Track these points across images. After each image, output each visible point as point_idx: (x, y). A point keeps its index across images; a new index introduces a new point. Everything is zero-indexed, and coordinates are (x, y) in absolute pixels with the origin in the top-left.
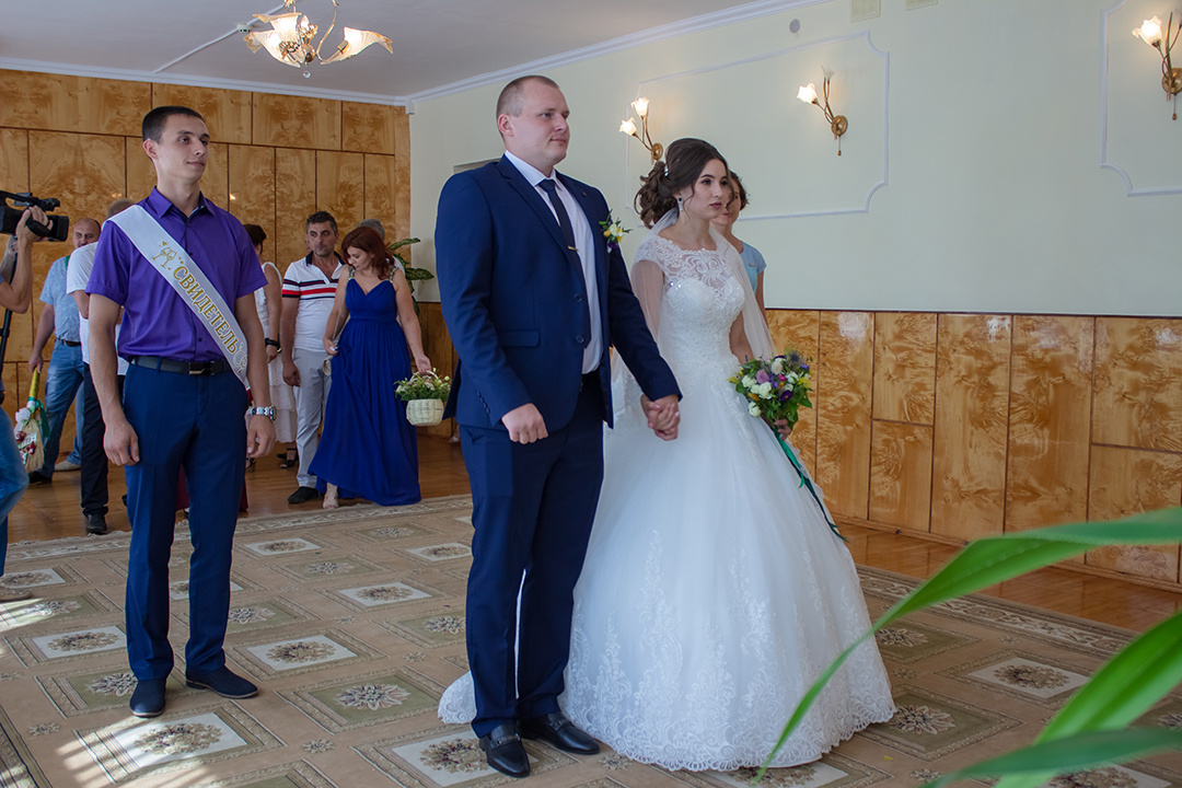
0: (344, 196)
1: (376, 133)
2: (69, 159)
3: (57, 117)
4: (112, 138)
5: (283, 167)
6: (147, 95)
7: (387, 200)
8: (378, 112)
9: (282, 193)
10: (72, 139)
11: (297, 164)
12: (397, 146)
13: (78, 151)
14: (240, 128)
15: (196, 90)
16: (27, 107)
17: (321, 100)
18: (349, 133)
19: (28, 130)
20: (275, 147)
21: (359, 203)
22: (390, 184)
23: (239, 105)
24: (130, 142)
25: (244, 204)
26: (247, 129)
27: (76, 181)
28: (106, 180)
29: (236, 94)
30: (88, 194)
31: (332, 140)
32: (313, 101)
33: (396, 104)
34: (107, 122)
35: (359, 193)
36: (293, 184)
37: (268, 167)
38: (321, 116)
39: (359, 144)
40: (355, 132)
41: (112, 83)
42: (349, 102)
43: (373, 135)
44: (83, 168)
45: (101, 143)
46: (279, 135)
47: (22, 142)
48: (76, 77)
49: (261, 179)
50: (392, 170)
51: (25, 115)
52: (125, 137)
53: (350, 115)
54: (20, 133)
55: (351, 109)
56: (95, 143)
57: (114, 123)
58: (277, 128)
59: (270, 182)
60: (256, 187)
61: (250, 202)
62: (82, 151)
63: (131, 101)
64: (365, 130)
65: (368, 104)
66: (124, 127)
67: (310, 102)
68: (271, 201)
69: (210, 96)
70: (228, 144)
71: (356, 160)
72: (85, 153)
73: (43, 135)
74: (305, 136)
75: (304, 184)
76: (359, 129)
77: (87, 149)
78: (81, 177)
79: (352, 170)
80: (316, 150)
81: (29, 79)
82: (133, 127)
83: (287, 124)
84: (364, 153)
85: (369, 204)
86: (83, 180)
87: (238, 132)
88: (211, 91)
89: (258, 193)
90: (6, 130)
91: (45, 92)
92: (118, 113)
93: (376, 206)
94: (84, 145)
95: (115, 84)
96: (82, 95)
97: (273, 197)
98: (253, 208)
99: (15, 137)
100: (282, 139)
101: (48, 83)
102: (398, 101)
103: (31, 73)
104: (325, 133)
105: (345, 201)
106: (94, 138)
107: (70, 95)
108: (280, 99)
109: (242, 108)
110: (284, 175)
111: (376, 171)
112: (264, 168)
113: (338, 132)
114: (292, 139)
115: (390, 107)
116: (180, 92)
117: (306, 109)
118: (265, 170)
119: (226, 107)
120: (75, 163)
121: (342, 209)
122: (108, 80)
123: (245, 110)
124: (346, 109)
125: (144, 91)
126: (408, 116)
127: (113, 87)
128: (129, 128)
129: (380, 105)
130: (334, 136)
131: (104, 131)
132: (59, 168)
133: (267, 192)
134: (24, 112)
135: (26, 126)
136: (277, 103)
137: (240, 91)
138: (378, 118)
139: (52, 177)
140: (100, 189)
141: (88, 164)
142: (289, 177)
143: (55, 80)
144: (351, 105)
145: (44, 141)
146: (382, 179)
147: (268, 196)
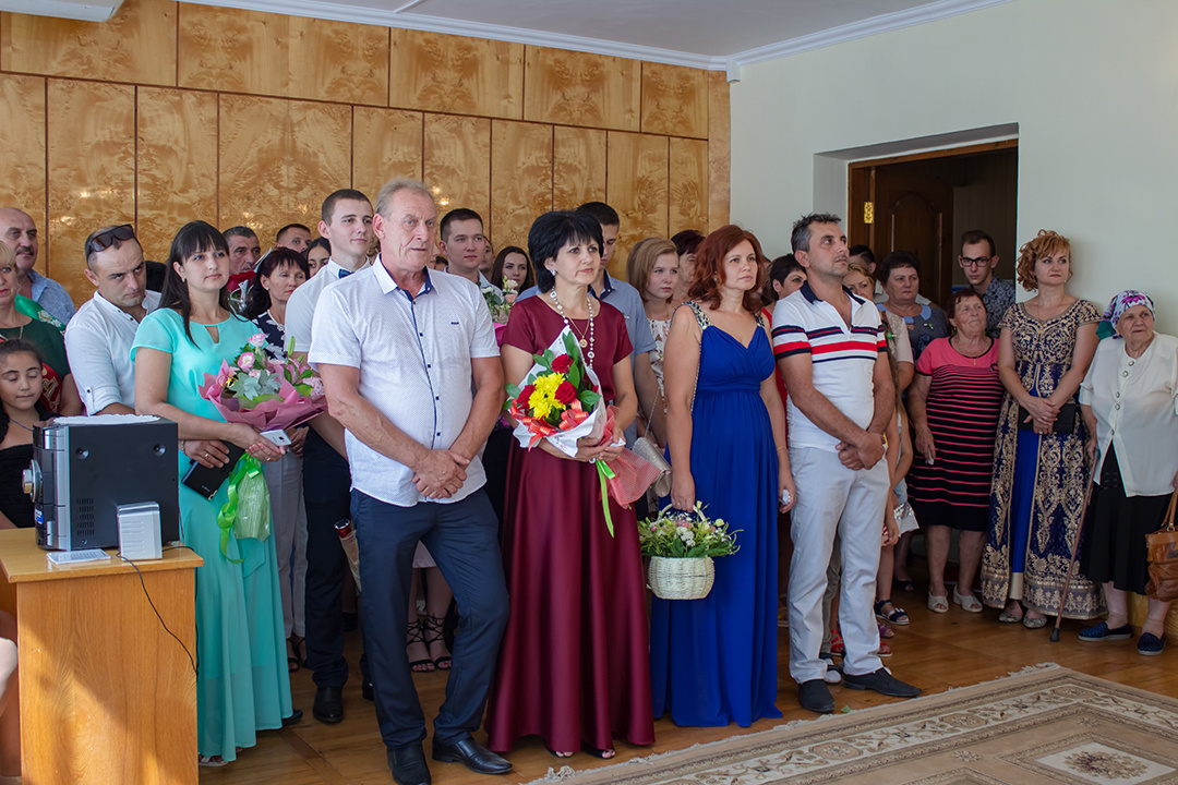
0: (643, 197)
1: (684, 108)
2: (273, 137)
3: (259, 74)
4: (335, 107)
5: (563, 153)
6: (383, 45)
7: (698, 205)
8: (687, 78)
9: (562, 192)
10: (278, 107)
11: (582, 149)
12: (712, 127)
13: (288, 126)
14: (508, 97)
15: (450, 40)
16: (218, 59)
17: (614, 59)
18: (650, 107)
19: (219, 92)
20: (554, 125)
21: (662, 207)
22: (701, 180)
23: (506, 63)
24: (359, 112)
25: (511, 206)
26: (516, 99)
27: (284, 170)
28: (324, 168)
29: (503, 47)
30: (300, 188)
31: (628, 116)
32: (603, 59)
33: (711, 67)
34: (328, 83)
35: (662, 193)
36: (576, 178)
37: (544, 154)
38: (614, 82)
39: (663, 123)
40: (658, 106)
41: (337, 27)
42: (650, 63)
43: (681, 110)
44: (294, 151)
45: (320, 115)
46: (560, 108)
47: (209, 111)
48: (287, 17)
49: (533, 171)
50: (704, 161)
51: (214, 72)
52: (353, 105)
53: (652, 82)
54: (208, 98)
55: (653, 72)
56: (310, 113)
57: (337, 84)
58: (556, 98)
59: (546, 175)
60: (528, 182)
61: (519, 203)
62: (292, 126)
63: (360, 53)
64: (671, 103)
65: (675, 66)
66: (350, 90)
67: (600, 61)
68: (547, 202)
69: (469, 49)
70: (491, 118)
71: (657, 146)
72: (296, 129)
73: (239, 102)
74: (593, 110)
75: (590, 178)
76: (663, 102)
77: (299, 123)
78: (289, 164)
79: (653, 159)
80: (607, 130)
81: (223, 18)
82: (364, 92)
83: (569, 93)
84: (669, 136)
85: (675, 209)
86: (293, 168)
87: (504, 102)
88: (470, 42)
89: (530, 190)
90: (188, 93)
91: (243, 37)
92: (343, 71)
93: (683, 212)
94: (296, 116)
95: (340, 28)
96: (294, 43)
97: (549, 196)
98: (522, 212)
99: (201, 103)
100: (562, 114)
101: (248, 25)
102: (714, 63)
103: (225, 10)
104: (618, 107)
105: (643, 203)
106: (309, 107)
107: (278, 42)
108: (558, 56)
109: (511, 67)
110: (564, 165)
111: (683, 163)
112: (538, 154)
113: (635, 105)
114: (576, 114)
115: (704, 71)
116: (428, 42)
117: (595, 72)
118: (537, 157)
119: (489, 66)
120: (282, 140)
121: (640, 215)
122: (331, 22)
123: (515, 70)
124: (647, 72)
125: (380, 39)
126: (728, 84)
127: (337, 33)
128: (357, 92)
129: (691, 69)
130: (631, 111)
131: (322, 96)
132: (260, 151)
133: (541, 189)
134: (213, 67)
135: (215, 88)
136: (557, 61)
137: (508, 43)
138: (687, 86)
139: (251, 163)
140: (316, 181)
141: (300, 145)
142: (572, 169)
143: (258, 21)
144: (654, 68)
145: (240, 110)
146: (692, 172)
147: (542, 195)
